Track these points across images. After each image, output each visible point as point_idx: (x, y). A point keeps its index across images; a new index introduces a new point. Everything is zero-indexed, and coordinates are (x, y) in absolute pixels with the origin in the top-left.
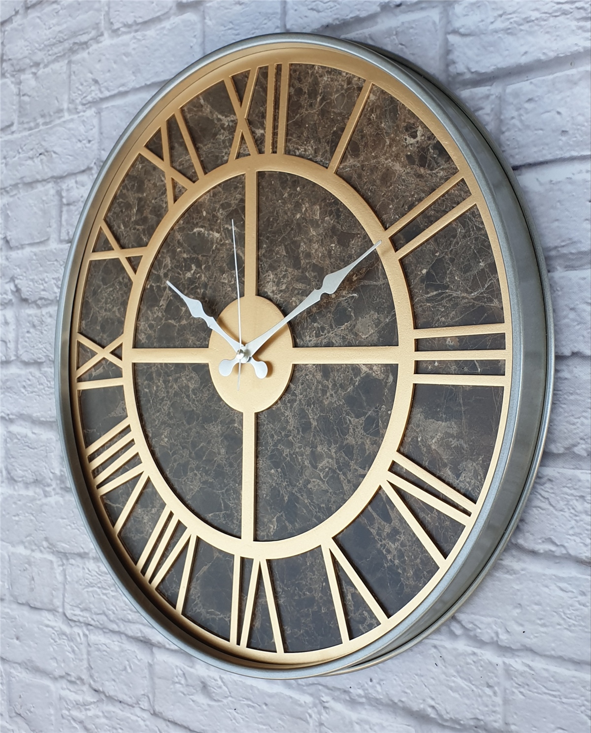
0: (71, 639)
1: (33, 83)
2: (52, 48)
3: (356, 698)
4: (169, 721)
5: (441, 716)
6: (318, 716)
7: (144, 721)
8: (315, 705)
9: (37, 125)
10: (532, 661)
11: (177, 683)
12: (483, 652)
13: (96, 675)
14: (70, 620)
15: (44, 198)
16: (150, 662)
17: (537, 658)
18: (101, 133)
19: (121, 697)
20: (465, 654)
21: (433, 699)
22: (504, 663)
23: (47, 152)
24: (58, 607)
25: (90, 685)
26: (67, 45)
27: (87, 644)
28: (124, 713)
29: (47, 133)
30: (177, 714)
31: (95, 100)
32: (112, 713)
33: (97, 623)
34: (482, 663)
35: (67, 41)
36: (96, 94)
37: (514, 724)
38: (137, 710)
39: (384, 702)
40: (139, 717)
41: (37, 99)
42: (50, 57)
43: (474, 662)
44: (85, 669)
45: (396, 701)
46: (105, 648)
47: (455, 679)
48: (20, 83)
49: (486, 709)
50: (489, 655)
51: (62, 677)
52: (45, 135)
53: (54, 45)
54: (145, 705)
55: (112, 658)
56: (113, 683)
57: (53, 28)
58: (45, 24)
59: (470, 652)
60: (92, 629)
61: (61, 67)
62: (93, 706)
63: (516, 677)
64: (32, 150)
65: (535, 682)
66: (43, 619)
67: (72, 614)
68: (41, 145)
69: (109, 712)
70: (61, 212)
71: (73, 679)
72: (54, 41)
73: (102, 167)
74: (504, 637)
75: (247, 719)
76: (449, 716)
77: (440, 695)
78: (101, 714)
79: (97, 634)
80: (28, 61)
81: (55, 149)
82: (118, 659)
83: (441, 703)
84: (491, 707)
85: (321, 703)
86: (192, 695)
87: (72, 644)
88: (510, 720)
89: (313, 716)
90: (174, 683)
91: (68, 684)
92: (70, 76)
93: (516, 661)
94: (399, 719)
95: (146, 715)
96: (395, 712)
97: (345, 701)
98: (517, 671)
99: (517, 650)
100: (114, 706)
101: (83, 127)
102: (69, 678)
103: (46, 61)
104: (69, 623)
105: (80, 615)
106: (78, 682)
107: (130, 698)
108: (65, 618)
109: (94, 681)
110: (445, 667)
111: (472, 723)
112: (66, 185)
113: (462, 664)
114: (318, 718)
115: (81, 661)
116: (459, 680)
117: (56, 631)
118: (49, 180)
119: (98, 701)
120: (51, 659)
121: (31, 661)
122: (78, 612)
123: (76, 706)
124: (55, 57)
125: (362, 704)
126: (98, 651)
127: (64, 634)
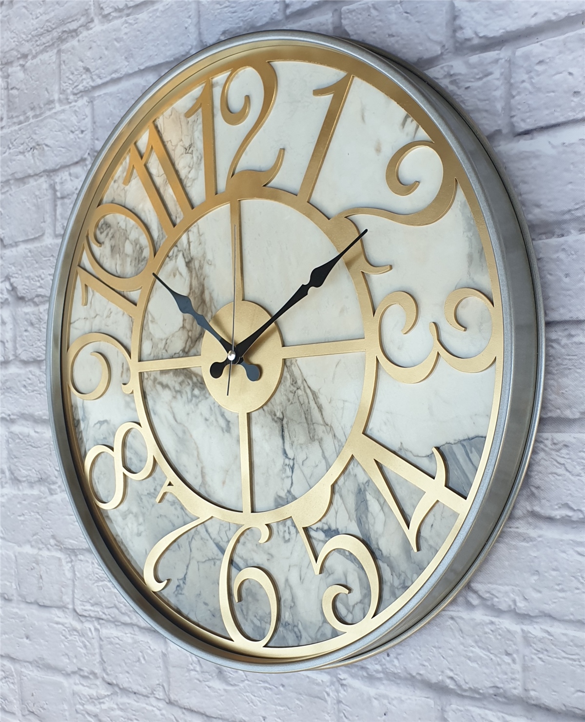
0: (82, 634)
1: (21, 75)
2: (39, 38)
3: (374, 673)
4: (185, 709)
5: (459, 686)
6: (336, 694)
7: (160, 710)
8: (332, 683)
9: (27, 118)
10: (551, 627)
11: (192, 670)
12: (501, 620)
13: (109, 668)
14: (80, 616)
15: (37, 193)
16: (164, 651)
17: (556, 624)
18: (94, 123)
19: (135, 688)
20: (482, 624)
21: (451, 670)
22: (523, 630)
23: (38, 145)
24: (68, 604)
25: (103, 679)
26: (55, 34)
27: (99, 639)
28: (139, 704)
29: (37, 126)
30: (193, 701)
31: (87, 89)
32: (128, 705)
33: (109, 617)
34: (500, 631)
35: (55, 30)
36: (88, 83)
37: (534, 690)
38: (153, 701)
39: (402, 675)
40: (154, 707)
41: (26, 91)
42: (38, 48)
43: (492, 631)
44: (98, 663)
45: (414, 674)
46: (117, 641)
47: (473, 649)
48: (8, 76)
49: (506, 677)
50: (507, 623)
51: (74, 673)
52: (36, 128)
53: (42, 34)
54: (160, 694)
55: (124, 650)
56: (127, 675)
57: (40, 18)
58: (31, 14)
59: (488, 621)
60: (104, 623)
61: (51, 57)
62: (107, 699)
63: (535, 644)
64: (22, 144)
65: (553, 647)
66: (53, 616)
67: (82, 609)
68: (32, 138)
69: (123, 704)
70: (56, 206)
71: (86, 674)
72: (42, 30)
73: (96, 158)
74: (521, 604)
75: (265, 702)
76: (468, 686)
77: (458, 665)
78: (115, 707)
79: (109, 627)
80: (15, 53)
81: (47, 142)
82: (132, 651)
83: (459, 673)
84: (510, 674)
85: (338, 681)
86: (208, 681)
87: (83, 639)
88: (530, 686)
89: (331, 694)
90: (189, 670)
91: (81, 679)
92: (60, 65)
93: (535, 628)
94: (418, 692)
95: (161, 705)
96: (413, 686)
97: (363, 677)
98: (536, 637)
99: (536, 617)
100: (129, 697)
101: (75, 117)
102: (82, 673)
103: (34, 52)
104: (79, 619)
105: (91, 610)
106: (91, 676)
107: (145, 688)
108: (75, 614)
109: (107, 674)
110: (463, 637)
111: (491, 691)
112: (60, 177)
113: (480, 633)
114: (335, 696)
115: (94, 656)
116: (477, 650)
117: (66, 627)
118: (41, 175)
119: (112, 694)
120: (63, 655)
121: (42, 659)
122: (88, 607)
123: (90, 701)
124: (43, 46)
125: (380, 679)
126: (110, 644)
127: (75, 630)
